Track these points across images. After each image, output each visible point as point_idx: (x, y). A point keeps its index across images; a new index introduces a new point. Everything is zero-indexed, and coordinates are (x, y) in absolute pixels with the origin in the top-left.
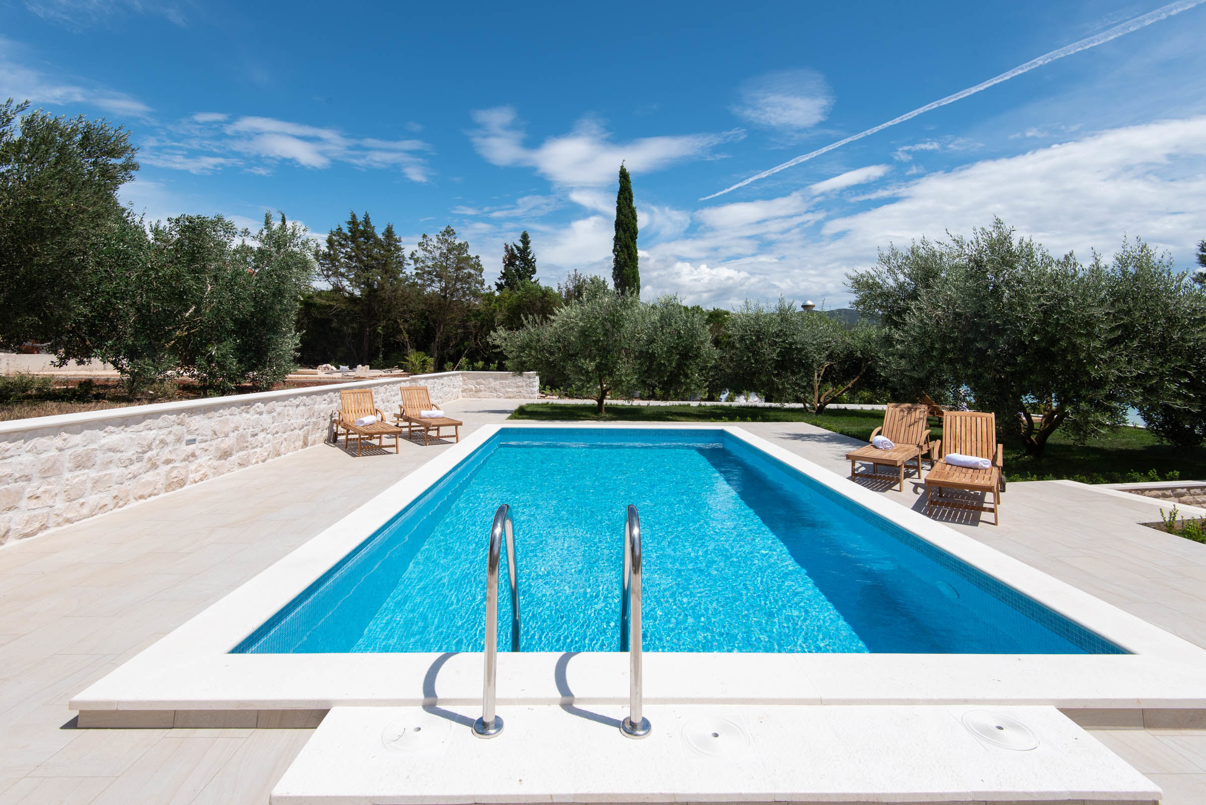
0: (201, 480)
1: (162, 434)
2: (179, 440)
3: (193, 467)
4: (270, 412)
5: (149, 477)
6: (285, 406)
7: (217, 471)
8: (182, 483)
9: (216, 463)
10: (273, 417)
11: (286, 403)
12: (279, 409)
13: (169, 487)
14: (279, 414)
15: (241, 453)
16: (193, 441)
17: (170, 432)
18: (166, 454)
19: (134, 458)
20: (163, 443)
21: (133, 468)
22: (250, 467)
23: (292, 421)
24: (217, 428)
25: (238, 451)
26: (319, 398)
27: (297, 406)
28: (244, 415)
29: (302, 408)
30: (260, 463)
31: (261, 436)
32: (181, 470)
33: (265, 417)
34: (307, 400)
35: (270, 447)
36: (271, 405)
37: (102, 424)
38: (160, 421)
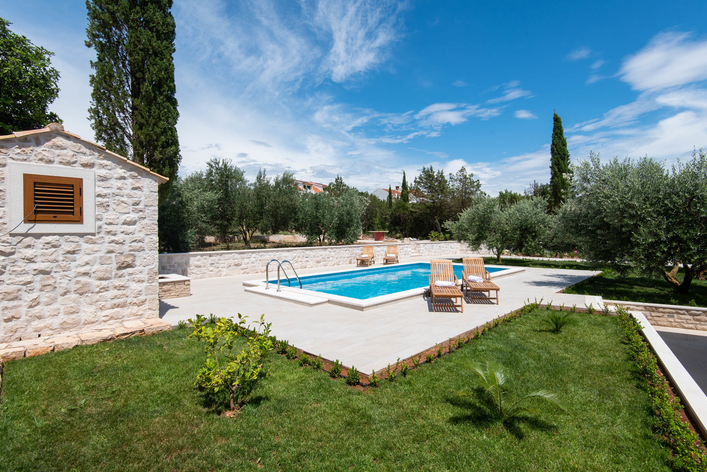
0: (311, 268)
1: (298, 255)
2: (303, 257)
3: (308, 264)
5: (296, 264)
6: (340, 250)
7: (316, 266)
8: (306, 268)
9: (315, 264)
10: (336, 253)
12: (338, 251)
13: (301, 268)
14: (338, 253)
16: (307, 257)
17: (301, 254)
18: (300, 260)
19: (291, 259)
20: (299, 257)
23: (344, 255)
24: (315, 255)
26: (355, 249)
28: (325, 252)
29: (347, 252)
30: (332, 266)
31: (331, 258)
32: (304, 264)
33: (332, 253)
34: (350, 249)
35: (335, 262)
36: (334, 249)
37: (283, 251)
38: (297, 251)
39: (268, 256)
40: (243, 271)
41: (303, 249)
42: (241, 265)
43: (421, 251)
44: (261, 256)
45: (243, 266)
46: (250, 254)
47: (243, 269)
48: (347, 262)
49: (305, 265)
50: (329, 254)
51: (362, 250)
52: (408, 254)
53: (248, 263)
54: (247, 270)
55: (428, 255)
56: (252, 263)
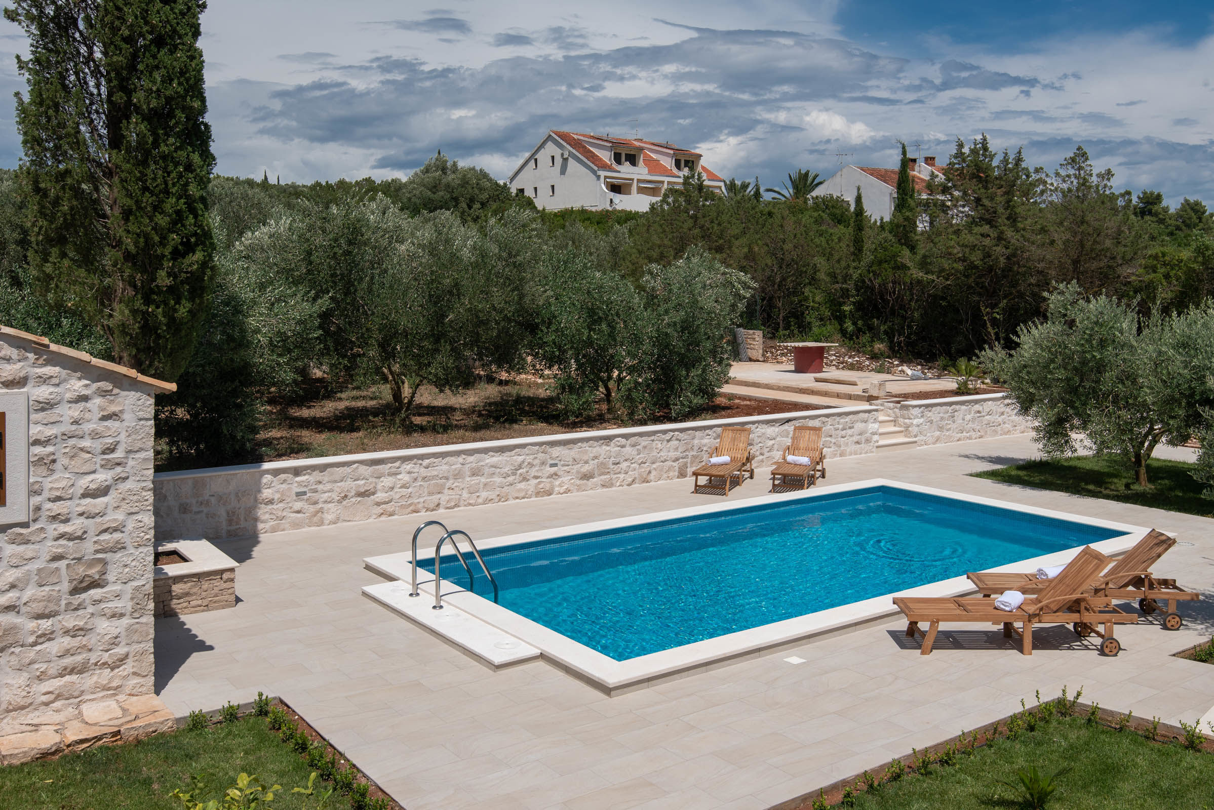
0: (565, 492)
1: (529, 459)
2: (543, 463)
3: (557, 483)
4: (634, 446)
5: (522, 485)
6: (653, 441)
7: (579, 488)
8: (549, 493)
9: (578, 482)
10: (638, 450)
11: (653, 438)
12: (644, 444)
13: (538, 494)
14: (645, 447)
15: (603, 477)
16: (555, 465)
17: (536, 458)
18: (533, 472)
19: (510, 472)
20: (531, 465)
21: (511, 479)
22: (614, 488)
23: (662, 454)
24: (577, 456)
25: (600, 475)
26: (698, 434)
27: (668, 441)
28: (604, 447)
29: (674, 443)
30: (625, 487)
31: (624, 465)
32: (546, 484)
33: (628, 449)
34: (681, 435)
35: (635, 474)
36: (633, 440)
37: (485, 451)
38: (527, 450)
39: (445, 467)
40: (379, 510)
41: (541, 444)
42: (374, 494)
43: (914, 430)
44: (427, 467)
45: (380, 496)
46: (397, 464)
47: (378, 504)
48: (671, 474)
49: (548, 487)
50: (618, 454)
51: (718, 436)
52: (868, 441)
53: (392, 488)
54: (389, 508)
55: (938, 440)
56: (403, 486)
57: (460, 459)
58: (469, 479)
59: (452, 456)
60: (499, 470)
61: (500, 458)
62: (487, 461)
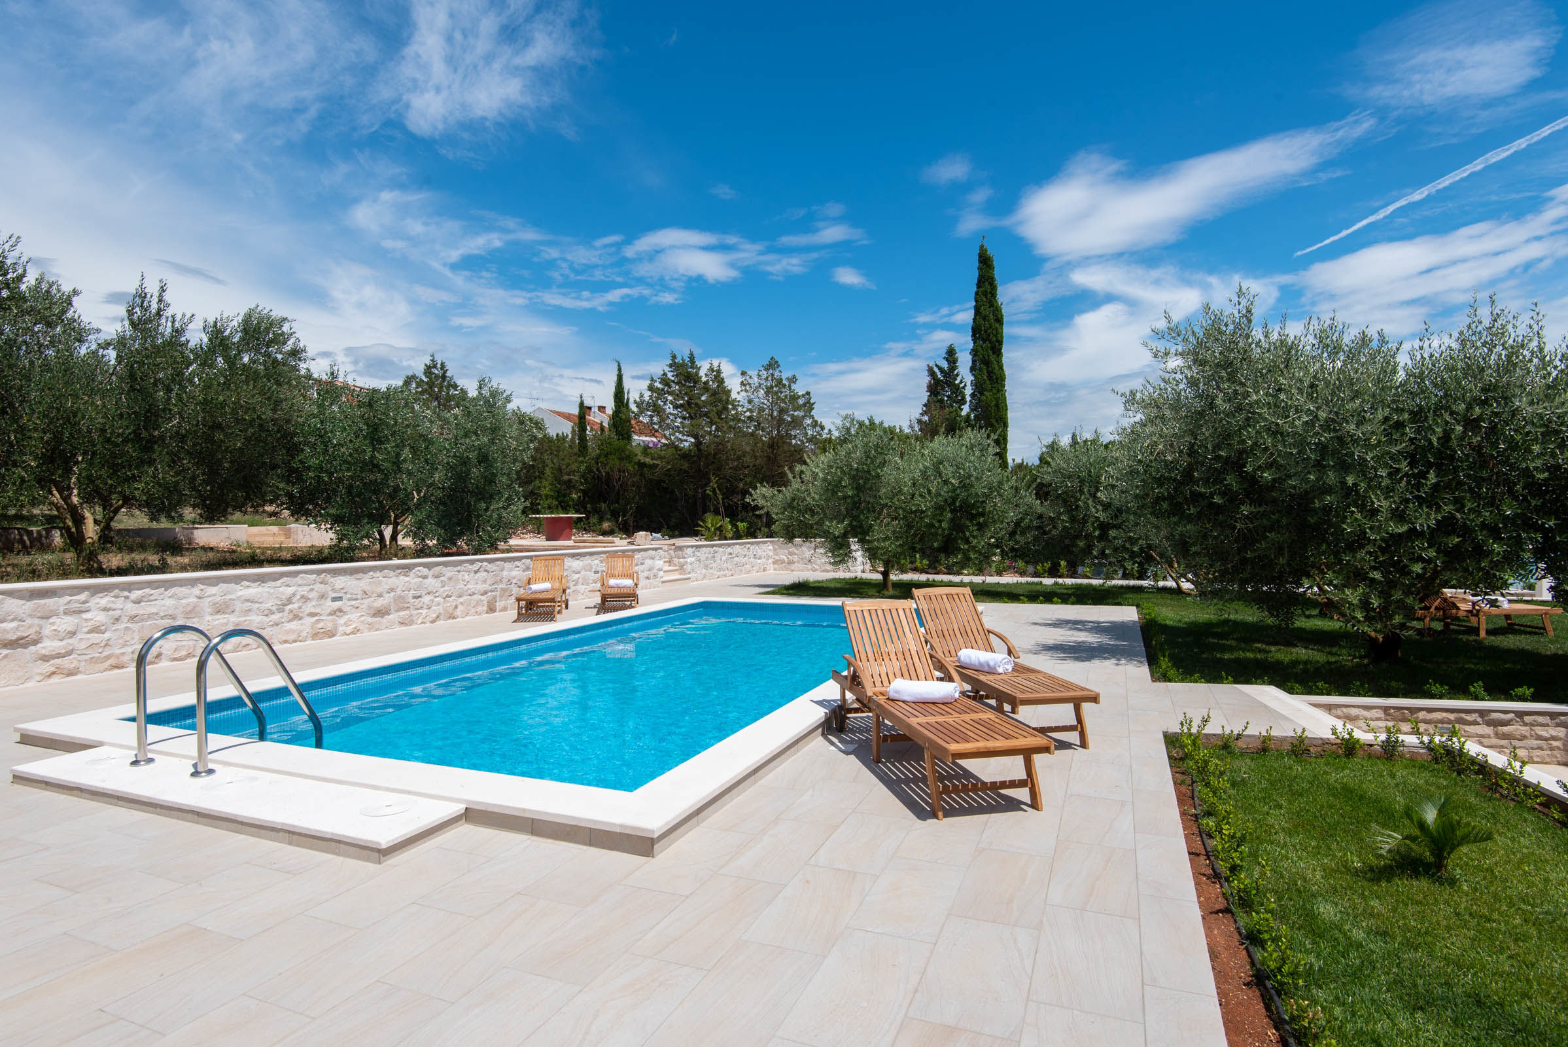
0: (353, 633)
1: (303, 591)
2: (322, 596)
3: (342, 621)
4: (437, 577)
5: (294, 625)
6: (459, 571)
7: (371, 627)
8: (331, 634)
9: (370, 620)
10: (442, 581)
11: (459, 568)
12: (449, 574)
13: (315, 636)
14: (450, 579)
15: (402, 613)
16: (340, 599)
17: (312, 590)
18: (309, 607)
19: (274, 608)
20: (305, 599)
21: (276, 617)
22: (414, 626)
23: (469, 586)
24: (367, 588)
25: (397, 611)
26: (507, 565)
27: (476, 572)
28: (402, 578)
29: (482, 574)
30: (428, 624)
31: (427, 599)
32: (327, 623)
33: (431, 581)
34: (490, 566)
35: (440, 609)
36: (437, 569)
37: (237, 579)
38: (299, 580)
39: (170, 602)
40: (48, 667)
41: (320, 572)
42: (35, 642)
43: (688, 567)
44: (138, 602)
45: (49, 646)
46: (83, 596)
47: (45, 658)
48: (480, 609)
49: (330, 626)
50: (420, 586)
51: (528, 569)
52: (655, 576)
53: (73, 634)
54: (67, 663)
55: (704, 577)
56: (95, 630)
57: (196, 591)
58: (210, 618)
59: (181, 586)
60: (257, 605)
61: (260, 589)
62: (240, 593)
